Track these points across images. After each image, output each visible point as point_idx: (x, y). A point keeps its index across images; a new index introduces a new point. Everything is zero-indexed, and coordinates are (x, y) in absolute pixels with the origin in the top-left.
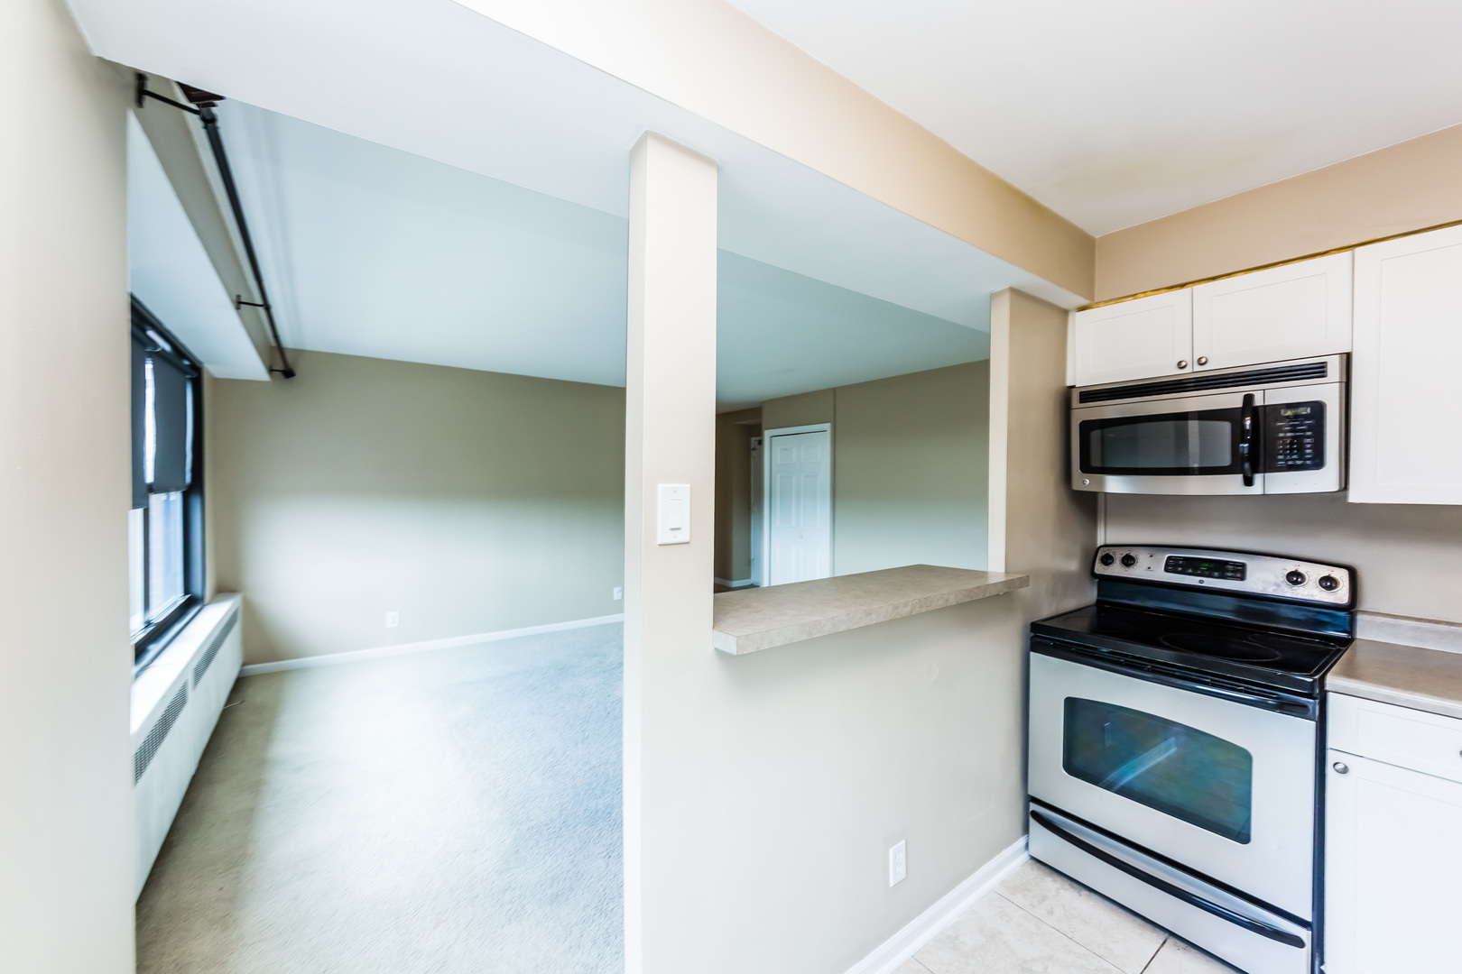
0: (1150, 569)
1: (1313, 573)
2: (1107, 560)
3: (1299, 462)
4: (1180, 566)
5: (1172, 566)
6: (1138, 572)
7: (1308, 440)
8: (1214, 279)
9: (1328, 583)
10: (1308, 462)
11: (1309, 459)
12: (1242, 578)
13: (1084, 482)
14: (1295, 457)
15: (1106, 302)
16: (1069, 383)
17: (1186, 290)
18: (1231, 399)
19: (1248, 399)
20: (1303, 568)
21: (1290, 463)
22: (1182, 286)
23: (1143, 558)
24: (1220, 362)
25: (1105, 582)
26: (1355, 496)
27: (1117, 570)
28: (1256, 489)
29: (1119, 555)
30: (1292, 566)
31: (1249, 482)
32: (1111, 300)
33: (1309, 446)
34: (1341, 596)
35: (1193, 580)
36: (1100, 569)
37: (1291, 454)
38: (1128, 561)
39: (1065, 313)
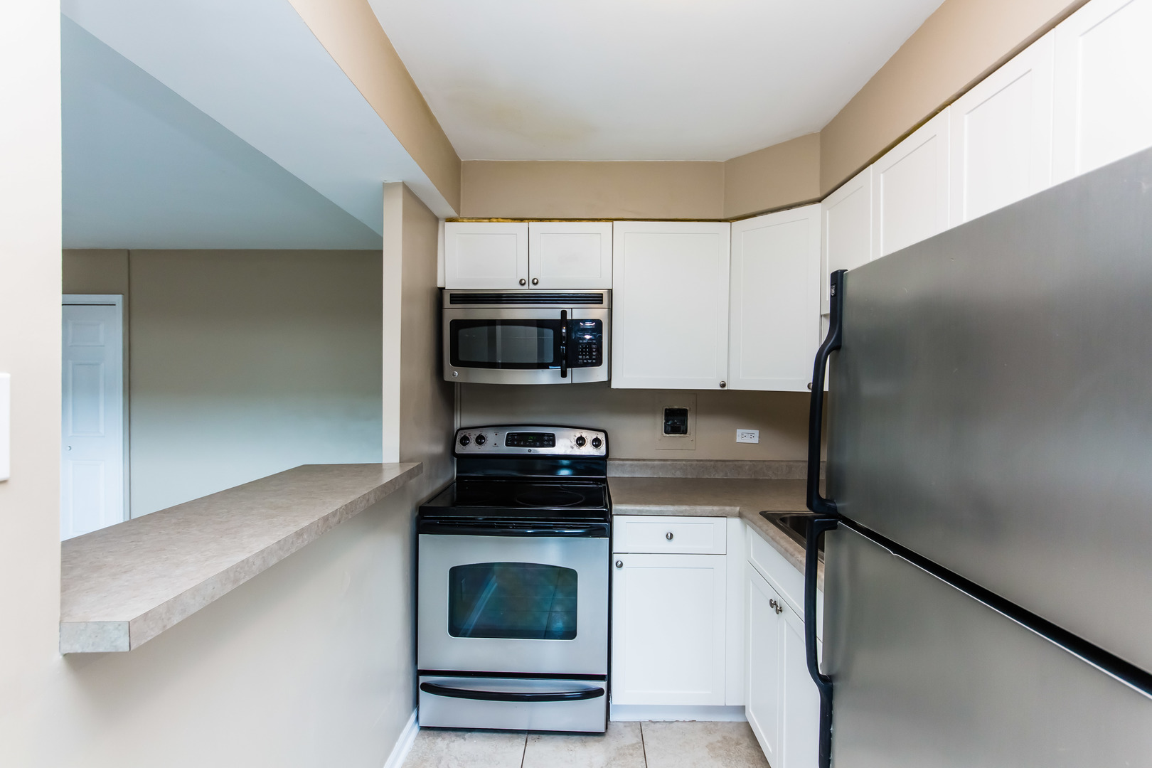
0: (496, 444)
1: (589, 436)
2: (465, 441)
3: (590, 361)
4: (516, 440)
5: (511, 441)
6: (487, 449)
7: (594, 346)
8: (541, 220)
9: (596, 443)
10: (594, 361)
11: (594, 359)
12: (553, 445)
13: (454, 374)
14: (588, 357)
15: (469, 219)
16: (440, 285)
17: (525, 224)
18: (551, 312)
19: (564, 313)
20: (585, 434)
21: (585, 361)
22: (522, 220)
23: (490, 436)
24: (547, 284)
25: (463, 459)
26: (615, 385)
27: (473, 448)
28: (567, 381)
29: (473, 435)
30: (578, 433)
31: (564, 375)
32: (473, 218)
33: (594, 350)
34: (602, 451)
35: (525, 451)
36: (460, 449)
37: (586, 355)
38: (480, 440)
39: (437, 219)
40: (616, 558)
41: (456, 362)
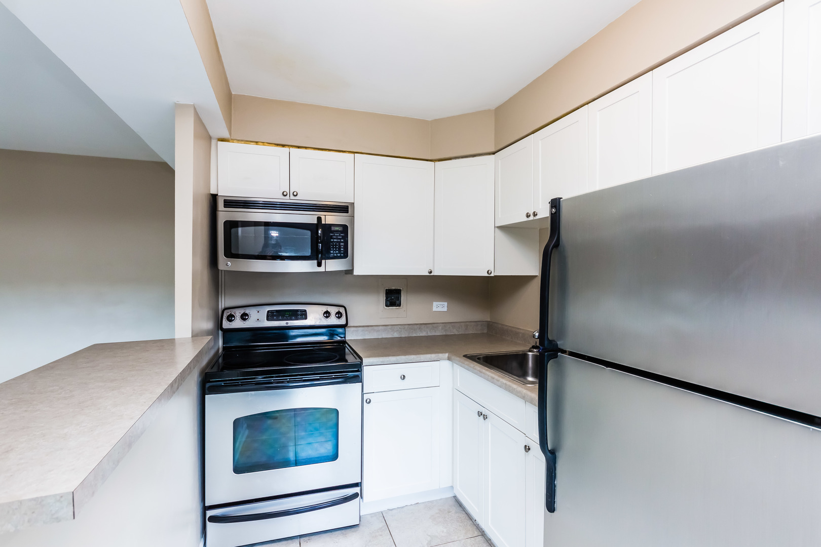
0: (258, 319)
1: (333, 310)
2: (230, 318)
3: (339, 255)
4: (275, 316)
5: (271, 316)
6: (250, 324)
7: (342, 244)
8: (299, 147)
9: (339, 315)
10: (342, 255)
11: (342, 253)
12: (306, 318)
13: (226, 264)
14: (337, 252)
15: (239, 140)
16: (213, 192)
17: (286, 149)
18: (309, 218)
19: (319, 219)
20: (330, 309)
21: (335, 255)
22: (283, 146)
23: (252, 312)
24: (305, 196)
25: (226, 332)
26: (357, 272)
27: (238, 324)
28: (322, 269)
29: (238, 313)
30: (324, 309)
31: (319, 265)
32: (242, 141)
33: (342, 247)
34: (342, 321)
35: (283, 323)
36: (226, 325)
37: (336, 250)
38: (244, 317)
39: (210, 138)
40: (366, 397)
41: (229, 254)
